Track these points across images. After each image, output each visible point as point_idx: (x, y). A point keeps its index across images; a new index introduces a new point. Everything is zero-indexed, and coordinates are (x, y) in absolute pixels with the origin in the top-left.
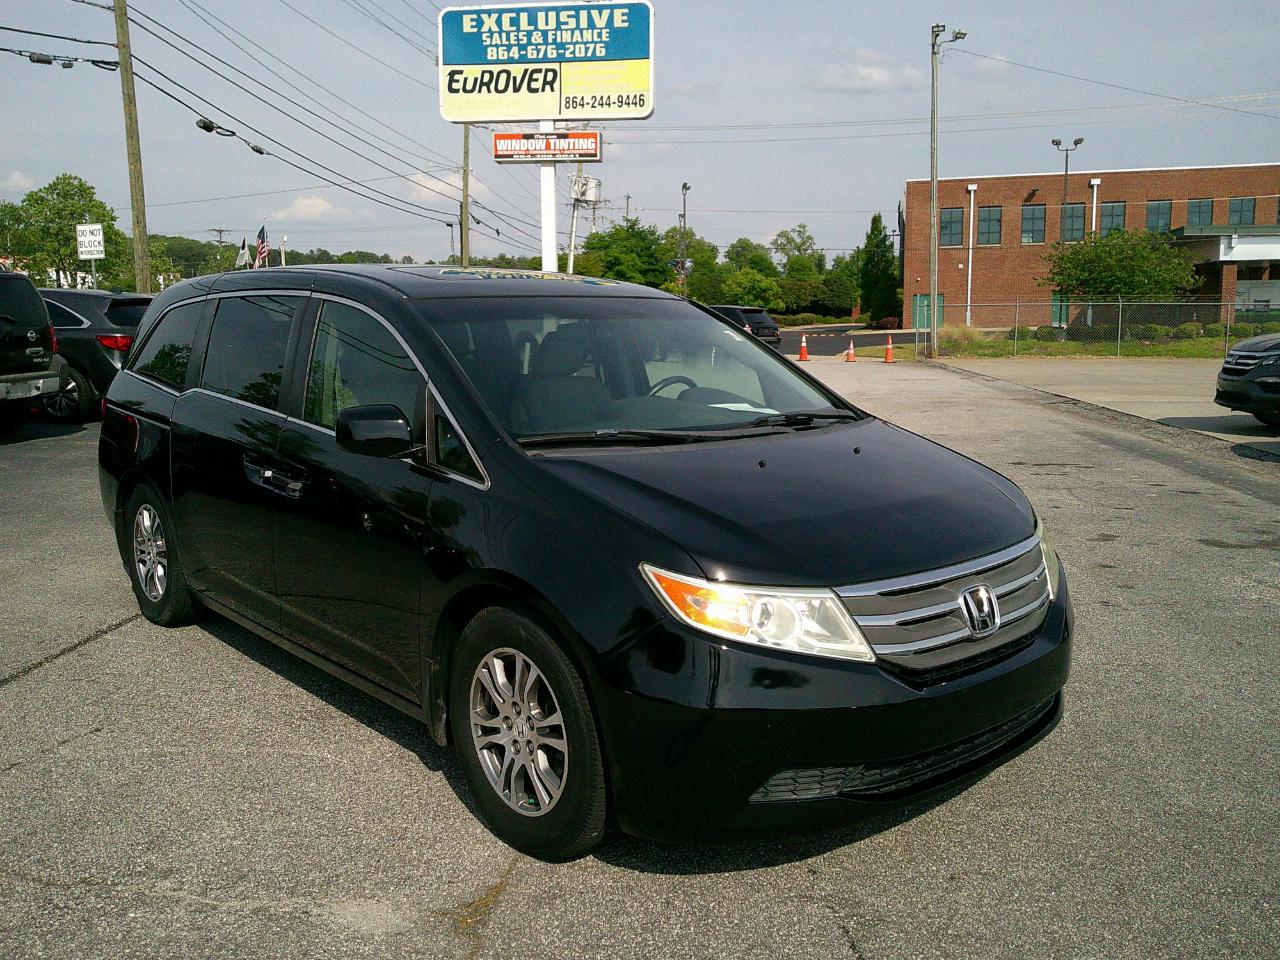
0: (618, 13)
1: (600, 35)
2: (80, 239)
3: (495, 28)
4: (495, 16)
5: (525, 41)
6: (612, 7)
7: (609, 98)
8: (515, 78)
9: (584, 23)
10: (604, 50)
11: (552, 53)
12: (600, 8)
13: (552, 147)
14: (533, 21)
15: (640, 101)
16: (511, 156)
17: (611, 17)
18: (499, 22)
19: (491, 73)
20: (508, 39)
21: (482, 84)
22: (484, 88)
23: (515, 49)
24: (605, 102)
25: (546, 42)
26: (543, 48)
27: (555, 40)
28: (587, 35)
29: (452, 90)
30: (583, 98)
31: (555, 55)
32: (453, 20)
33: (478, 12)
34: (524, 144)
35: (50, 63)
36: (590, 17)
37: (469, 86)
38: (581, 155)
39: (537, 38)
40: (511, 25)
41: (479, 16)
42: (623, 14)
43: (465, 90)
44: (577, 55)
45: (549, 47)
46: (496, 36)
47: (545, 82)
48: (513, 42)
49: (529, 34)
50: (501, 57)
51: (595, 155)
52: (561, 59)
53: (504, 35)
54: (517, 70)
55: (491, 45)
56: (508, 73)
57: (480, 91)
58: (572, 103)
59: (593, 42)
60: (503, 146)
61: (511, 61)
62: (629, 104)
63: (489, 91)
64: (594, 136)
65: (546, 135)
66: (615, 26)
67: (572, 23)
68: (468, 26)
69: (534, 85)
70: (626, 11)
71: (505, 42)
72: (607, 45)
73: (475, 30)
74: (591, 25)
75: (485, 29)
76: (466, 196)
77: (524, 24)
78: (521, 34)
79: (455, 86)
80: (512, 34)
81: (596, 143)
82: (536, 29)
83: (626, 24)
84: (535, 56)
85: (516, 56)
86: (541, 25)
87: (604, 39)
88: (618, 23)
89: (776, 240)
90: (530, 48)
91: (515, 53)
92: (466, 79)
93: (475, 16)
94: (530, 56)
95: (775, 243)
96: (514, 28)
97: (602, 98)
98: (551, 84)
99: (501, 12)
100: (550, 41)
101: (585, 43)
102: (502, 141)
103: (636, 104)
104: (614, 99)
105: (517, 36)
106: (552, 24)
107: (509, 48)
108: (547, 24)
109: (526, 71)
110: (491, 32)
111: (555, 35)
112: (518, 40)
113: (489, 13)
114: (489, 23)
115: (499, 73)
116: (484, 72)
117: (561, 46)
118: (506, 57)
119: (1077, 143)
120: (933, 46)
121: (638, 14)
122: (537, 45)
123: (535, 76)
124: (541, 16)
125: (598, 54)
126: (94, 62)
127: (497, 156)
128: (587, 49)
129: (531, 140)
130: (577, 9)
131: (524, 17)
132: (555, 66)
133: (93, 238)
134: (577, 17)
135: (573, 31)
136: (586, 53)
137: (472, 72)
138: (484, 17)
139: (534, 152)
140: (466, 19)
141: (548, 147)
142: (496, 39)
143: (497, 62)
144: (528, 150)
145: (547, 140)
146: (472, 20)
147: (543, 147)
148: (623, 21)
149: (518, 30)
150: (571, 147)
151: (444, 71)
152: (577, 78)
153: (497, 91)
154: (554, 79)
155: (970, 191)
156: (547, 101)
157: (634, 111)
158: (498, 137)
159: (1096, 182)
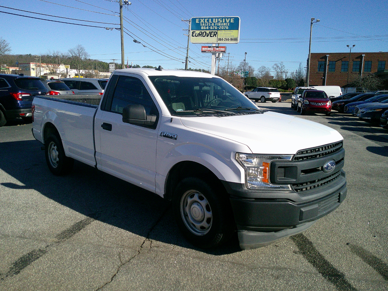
1: (227, 24)
2: (110, 67)
3: (203, 22)
6: (230, 18)
8: (207, 34)
11: (216, 28)
12: (228, 18)
14: (212, 21)
15: (236, 39)
16: (205, 51)
17: (230, 20)
18: (204, 21)
19: (202, 32)
20: (206, 24)
21: (200, 35)
22: (200, 36)
24: (228, 40)
25: (215, 26)
28: (224, 24)
29: (193, 36)
30: (222, 38)
31: (217, 29)
32: (194, 20)
33: (200, 18)
34: (209, 49)
35: (109, 29)
36: (225, 20)
38: (221, 52)
39: (213, 24)
42: (233, 20)
43: (196, 36)
44: (222, 28)
46: (203, 24)
47: (214, 35)
49: (211, 24)
51: (225, 52)
54: (208, 32)
55: (202, 26)
56: (206, 32)
57: (199, 36)
58: (220, 39)
59: (226, 26)
60: (204, 49)
62: (233, 40)
63: (201, 36)
64: (225, 47)
65: (214, 47)
66: (231, 22)
67: (221, 21)
68: (197, 22)
69: (211, 35)
71: (205, 25)
72: (229, 27)
73: (199, 22)
74: (225, 22)
75: (201, 22)
76: (187, 55)
79: (193, 35)
80: (207, 24)
81: (225, 49)
83: (233, 22)
86: (214, 22)
87: (228, 25)
89: (273, 66)
90: (211, 27)
91: (208, 28)
92: (196, 34)
94: (211, 29)
96: (208, 22)
97: (227, 38)
98: (216, 35)
99: (205, 18)
101: (224, 26)
103: (235, 40)
104: (230, 39)
106: (217, 21)
107: (206, 27)
109: (210, 32)
111: (217, 24)
112: (209, 25)
113: (202, 18)
115: (204, 32)
116: (200, 32)
117: (218, 26)
118: (205, 29)
119: (354, 46)
120: (311, 23)
121: (237, 20)
122: (213, 26)
123: (212, 33)
124: (214, 19)
125: (227, 28)
127: (202, 51)
130: (222, 18)
131: (210, 20)
132: (217, 31)
133: (113, 67)
135: (221, 23)
136: (224, 28)
137: (198, 32)
141: (214, 49)
143: (203, 30)
146: (198, 20)
149: (209, 23)
150: (219, 50)
151: (191, 31)
152: (221, 34)
153: (203, 36)
154: (216, 34)
155: (327, 57)
156: (214, 39)
157: (234, 42)
158: (203, 47)
159: (364, 55)
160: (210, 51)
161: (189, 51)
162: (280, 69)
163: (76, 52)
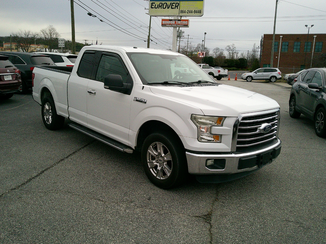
2: (59, 42)
7: (192, 11)
8: (168, 5)
13: (177, 23)
16: (166, 25)
19: (162, 3)
22: (160, 7)
29: (152, 8)
30: (185, 11)
34: (169, 22)
37: (156, 7)
38: (184, 25)
43: (155, 8)
51: (187, 25)
54: (169, 3)
56: (166, 3)
57: (159, 8)
58: (182, 12)
62: (197, 12)
63: (161, 8)
64: (188, 20)
65: (175, 20)
69: (173, 7)
76: (149, 34)
79: (153, 7)
81: (188, 22)
92: (155, 5)
95: (226, 48)
97: (190, 11)
102: (164, 21)
103: (199, 13)
104: (193, 11)
109: (171, 3)
115: (164, 4)
116: (160, 3)
119: (312, 26)
123: (173, 5)
127: (162, 25)
129: (171, 21)
132: (179, 2)
133: (62, 42)
137: (157, 3)
139: (172, 24)
141: (175, 23)
144: (170, 23)
145: (175, 21)
147: (174, 23)
150: (181, 23)
151: (150, 3)
152: (184, 5)
153: (163, 8)
154: (178, 6)
155: (280, 38)
156: (176, 11)
157: (198, 14)
158: (163, 20)
159: (315, 36)
160: (171, 25)
161: (151, 29)
162: (232, 50)
163: (48, 32)
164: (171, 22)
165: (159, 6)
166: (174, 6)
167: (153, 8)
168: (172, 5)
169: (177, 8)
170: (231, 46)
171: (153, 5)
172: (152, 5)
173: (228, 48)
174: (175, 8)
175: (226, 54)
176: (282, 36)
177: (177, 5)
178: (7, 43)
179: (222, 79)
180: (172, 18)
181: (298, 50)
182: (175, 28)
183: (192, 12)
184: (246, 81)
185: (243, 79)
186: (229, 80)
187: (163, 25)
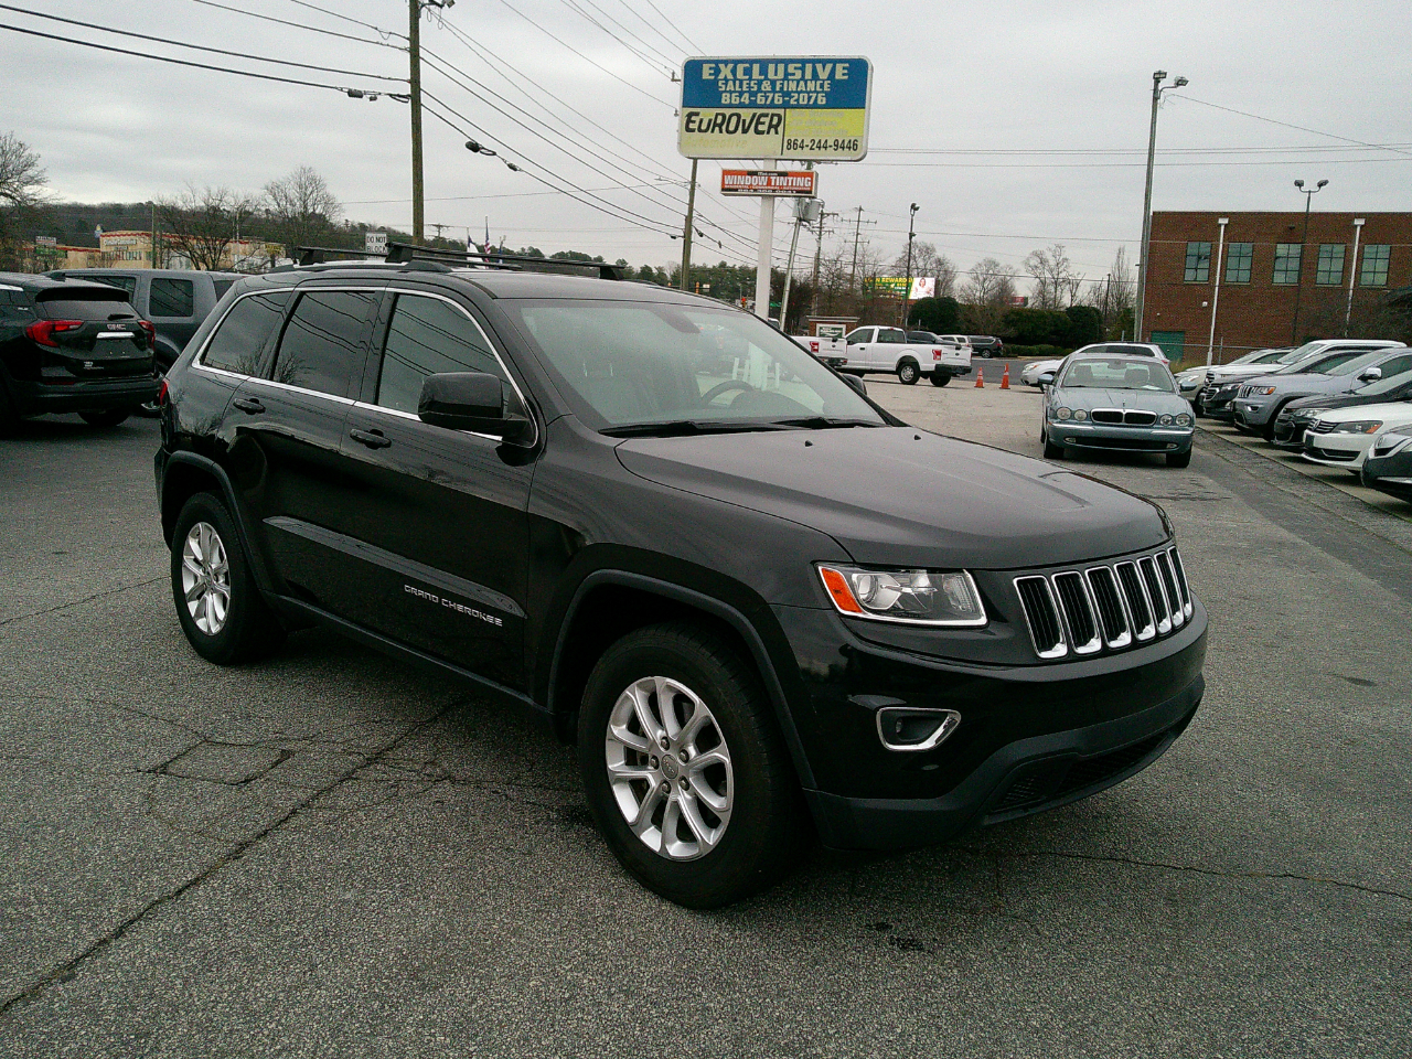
0: (839, 67)
1: (822, 86)
2: (368, 244)
3: (730, 77)
4: (731, 66)
5: (755, 89)
6: (835, 62)
7: (826, 141)
8: (744, 121)
9: (808, 75)
10: (824, 99)
11: (778, 100)
12: (824, 62)
13: (772, 184)
14: (763, 71)
15: (854, 146)
16: (736, 190)
17: (833, 70)
18: (734, 72)
19: (724, 116)
20: (741, 86)
21: (716, 124)
22: (717, 128)
23: (747, 95)
24: (822, 146)
25: (774, 91)
26: (771, 95)
27: (782, 88)
28: (811, 86)
29: (688, 130)
30: (803, 141)
32: (693, 68)
33: (717, 62)
34: (749, 180)
35: (361, 97)
36: (814, 69)
37: (704, 127)
38: (798, 192)
39: (766, 86)
40: (745, 74)
41: (717, 65)
42: (844, 68)
43: (700, 130)
44: (801, 102)
45: (776, 95)
46: (731, 83)
47: (770, 126)
48: (745, 89)
49: (759, 83)
50: (733, 102)
51: (810, 192)
52: (786, 106)
53: (737, 82)
55: (725, 91)
56: (739, 116)
57: (713, 131)
58: (792, 145)
59: (815, 92)
60: (729, 180)
61: (742, 106)
62: (843, 148)
63: (721, 132)
64: (811, 175)
65: (768, 172)
66: (837, 77)
67: (798, 74)
68: (706, 74)
69: (760, 128)
70: (847, 65)
72: (828, 95)
73: (713, 77)
74: (815, 76)
75: (721, 76)
77: (756, 74)
78: (752, 82)
79: (691, 126)
80: (745, 82)
81: (812, 181)
82: (766, 78)
83: (846, 77)
84: (763, 102)
85: (747, 102)
86: (771, 75)
87: (826, 89)
88: (839, 75)
90: (759, 95)
91: (746, 99)
92: (701, 121)
93: (713, 65)
94: (758, 102)
96: (747, 77)
97: (820, 141)
98: (776, 127)
99: (736, 62)
100: (778, 89)
101: (808, 93)
102: (729, 177)
103: (850, 148)
104: (830, 143)
105: (749, 84)
106: (781, 75)
107: (741, 94)
108: (776, 74)
109: (754, 115)
110: (726, 80)
111: (782, 84)
112: (750, 87)
113: (726, 62)
114: (726, 72)
115: (731, 116)
116: (717, 115)
117: (788, 94)
118: (737, 102)
119: (1320, 185)
120: (1155, 90)
121: (859, 69)
122: (765, 92)
123: (762, 120)
124: (771, 67)
125: (819, 102)
126: (391, 95)
128: (809, 98)
129: (754, 177)
130: (804, 62)
131: (756, 67)
132: (781, 112)
133: (378, 244)
134: (803, 69)
135: (798, 81)
136: (809, 101)
137: (707, 114)
138: (722, 66)
139: (757, 188)
140: (706, 67)
141: (769, 183)
142: (730, 86)
143: (730, 106)
144: (751, 185)
145: (769, 177)
146: (710, 69)
147: (765, 184)
148: (844, 74)
149: (750, 79)
150: (790, 184)
152: (799, 123)
153: (728, 131)
154: (779, 123)
155: (1220, 225)
156: (771, 142)
157: (847, 154)
158: (726, 173)
159: (1359, 222)
160: (753, 191)
162: (1051, 271)
164: (754, 181)
165: (714, 125)
166: (763, 123)
167: (693, 131)
168: (758, 123)
169: (777, 133)
170: (1048, 256)
171: (694, 122)
172: (689, 121)
173: (1033, 262)
174: (768, 133)
175: (1025, 288)
176: (1226, 221)
177: (775, 122)
178: (114, 233)
179: (952, 382)
180: (760, 166)
181: (1293, 278)
182: (770, 202)
183: (826, 148)
184: (1038, 389)
185: (1027, 383)
186: (979, 385)
187: (726, 190)
